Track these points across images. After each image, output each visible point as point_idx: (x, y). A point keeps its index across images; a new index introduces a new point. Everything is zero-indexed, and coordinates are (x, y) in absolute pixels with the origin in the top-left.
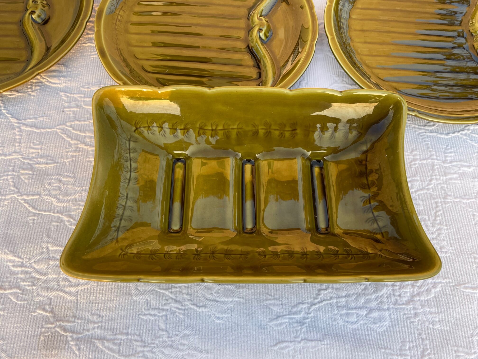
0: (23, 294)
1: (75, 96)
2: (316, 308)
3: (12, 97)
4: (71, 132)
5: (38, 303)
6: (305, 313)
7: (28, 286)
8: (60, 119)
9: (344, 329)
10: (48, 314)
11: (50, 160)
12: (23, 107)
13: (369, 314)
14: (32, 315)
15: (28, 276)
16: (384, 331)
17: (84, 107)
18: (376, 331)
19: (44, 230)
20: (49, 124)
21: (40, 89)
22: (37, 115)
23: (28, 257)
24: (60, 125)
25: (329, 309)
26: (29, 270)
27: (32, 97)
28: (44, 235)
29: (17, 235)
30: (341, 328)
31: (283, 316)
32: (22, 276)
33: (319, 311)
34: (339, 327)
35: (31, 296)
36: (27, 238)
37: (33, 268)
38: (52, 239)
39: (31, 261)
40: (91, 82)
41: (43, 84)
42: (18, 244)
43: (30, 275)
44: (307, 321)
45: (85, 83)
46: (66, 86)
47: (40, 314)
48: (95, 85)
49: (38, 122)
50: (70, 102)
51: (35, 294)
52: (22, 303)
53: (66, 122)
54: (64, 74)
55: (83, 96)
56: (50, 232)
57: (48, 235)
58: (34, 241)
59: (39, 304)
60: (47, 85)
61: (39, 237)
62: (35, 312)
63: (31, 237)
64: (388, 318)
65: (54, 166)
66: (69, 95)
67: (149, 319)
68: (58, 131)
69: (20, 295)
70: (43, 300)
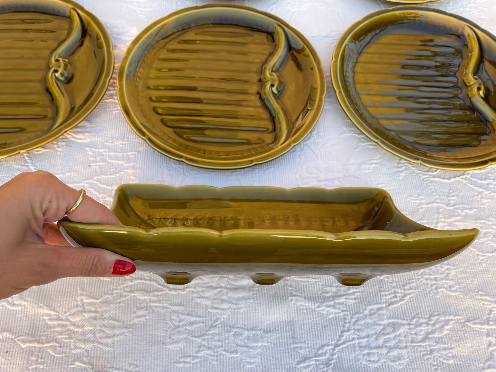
0: (60, 347)
1: (100, 150)
2: (340, 349)
3: (38, 153)
4: (98, 186)
5: (76, 355)
6: (330, 355)
7: (65, 338)
8: (87, 174)
9: (367, 369)
10: (87, 366)
12: (50, 163)
13: (389, 352)
14: (71, 368)
15: (64, 329)
16: (404, 369)
17: (109, 161)
18: (396, 368)
19: (77, 283)
20: (76, 178)
21: (66, 145)
22: (64, 170)
23: (63, 310)
24: (88, 179)
25: (352, 350)
26: (65, 323)
27: (59, 153)
28: (78, 288)
29: (52, 289)
30: (364, 367)
31: (310, 358)
32: (59, 329)
33: (343, 352)
34: (363, 367)
35: (68, 349)
36: (61, 292)
37: (69, 321)
38: (86, 291)
39: (66, 315)
40: (115, 136)
41: (69, 140)
42: (53, 297)
43: (67, 328)
44: (332, 362)
45: (109, 138)
46: (90, 141)
47: (78, 366)
48: (118, 139)
49: (66, 177)
50: (95, 157)
51: (72, 347)
52: (61, 356)
53: (93, 176)
54: (88, 129)
55: (107, 150)
56: (83, 285)
57: (82, 288)
58: (68, 295)
59: (77, 356)
60: (72, 141)
61: (73, 291)
62: (73, 364)
63: (65, 291)
64: (406, 356)
66: (94, 150)
67: (184, 367)
68: (86, 185)
69: (58, 348)
70: (80, 353)
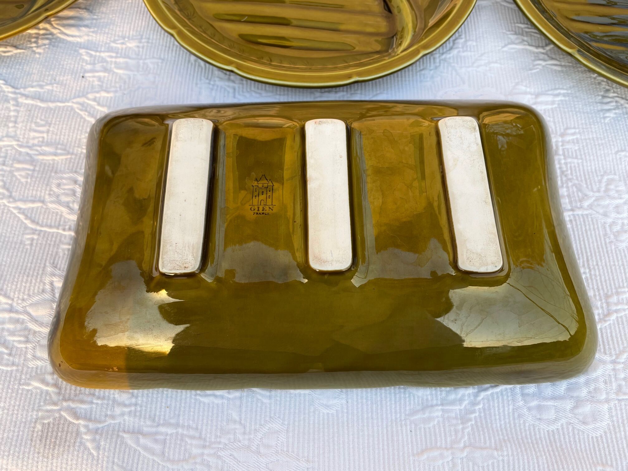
0: (10, 354)
1: (103, 55)
2: (487, 395)
3: (7, 54)
4: (95, 108)
5: (34, 369)
6: (469, 404)
7: (20, 342)
8: (78, 89)
9: (535, 432)
10: (50, 389)
11: (61, 149)
12: (22, 69)
13: (576, 407)
14: (23, 389)
15: (19, 326)
16: (601, 437)
17: (116, 71)
18: (588, 436)
19: (47, 256)
20: (61, 95)
21: (50, 44)
22: (43, 81)
23: (21, 297)
24: (79, 97)
25: (510, 398)
26: (22, 317)
27: (37, 56)
28: (48, 264)
29: (6, 262)
30: (529, 430)
31: (432, 406)
32: (11, 326)
33: (493, 400)
34: (527, 428)
35: (23, 358)
36: (20, 268)
37: (29, 314)
38: (60, 270)
39: (25, 304)
40: (127, 35)
41: (55, 37)
42: (6, 275)
43: (23, 326)
44: (473, 416)
45: (118, 36)
46: (88, 40)
47: (36, 388)
48: (132, 39)
49: (44, 92)
50: (94, 64)
51: (29, 356)
52: (9, 369)
53: (87, 93)
54: (86, 22)
55: (114, 55)
56: (57, 259)
57: (53, 263)
58: (31, 273)
59: (36, 372)
60: (60, 38)
61: (39, 267)
62: (28, 384)
63: (26, 266)
64: (607, 416)
65: (66, 159)
66: (93, 53)
67: (213, 403)
68: (75, 106)
69: (6, 357)
70: (42, 366)
